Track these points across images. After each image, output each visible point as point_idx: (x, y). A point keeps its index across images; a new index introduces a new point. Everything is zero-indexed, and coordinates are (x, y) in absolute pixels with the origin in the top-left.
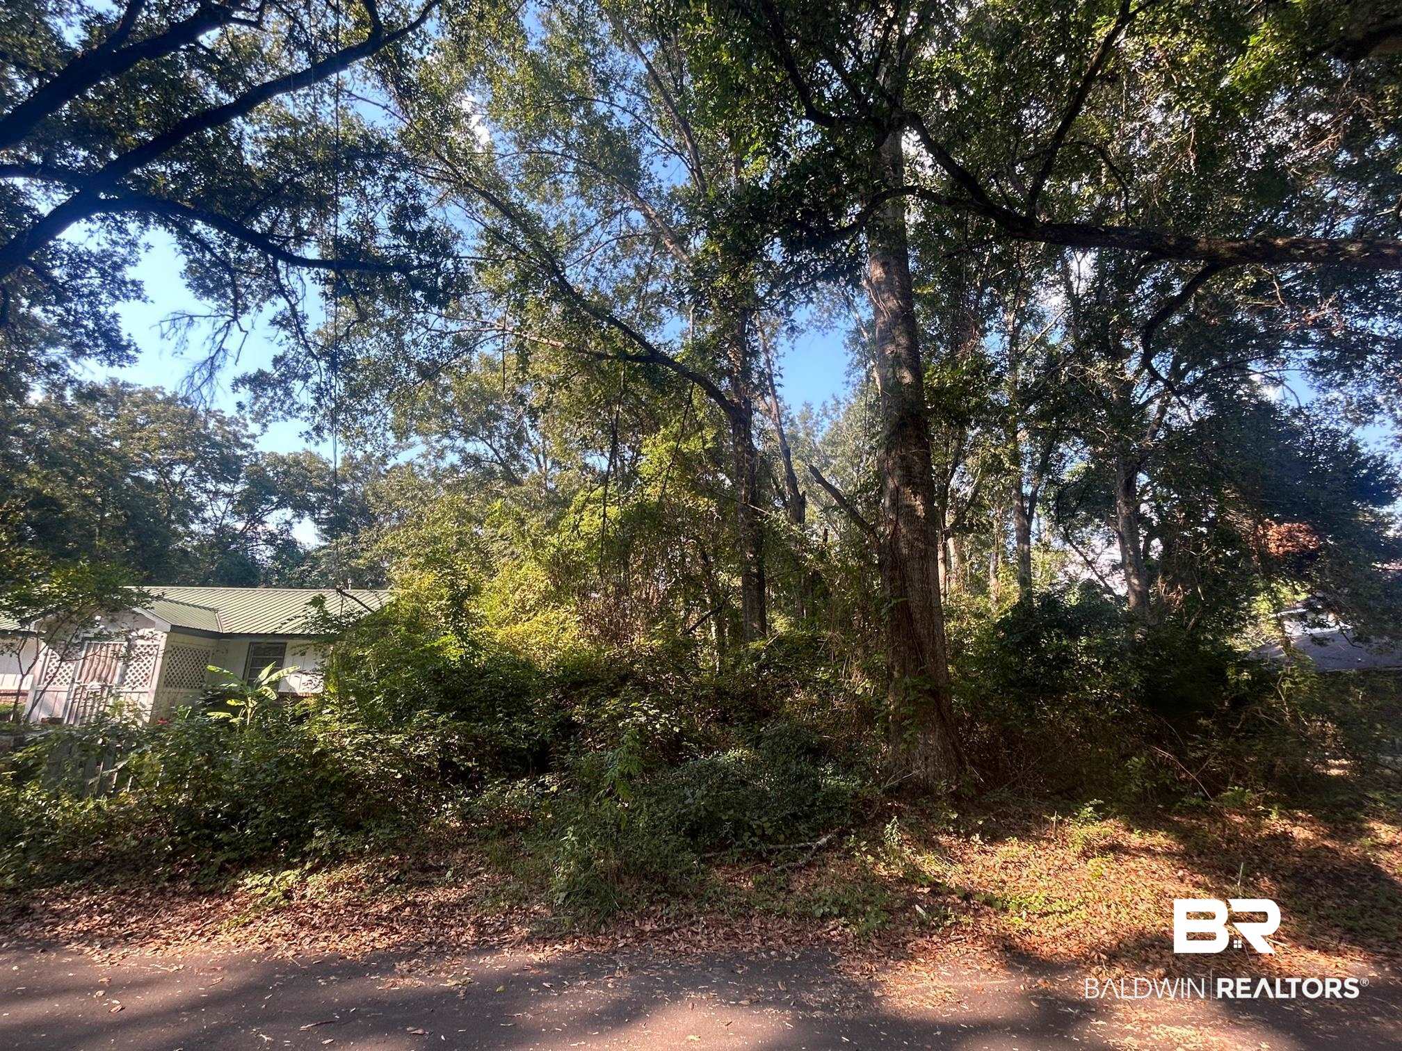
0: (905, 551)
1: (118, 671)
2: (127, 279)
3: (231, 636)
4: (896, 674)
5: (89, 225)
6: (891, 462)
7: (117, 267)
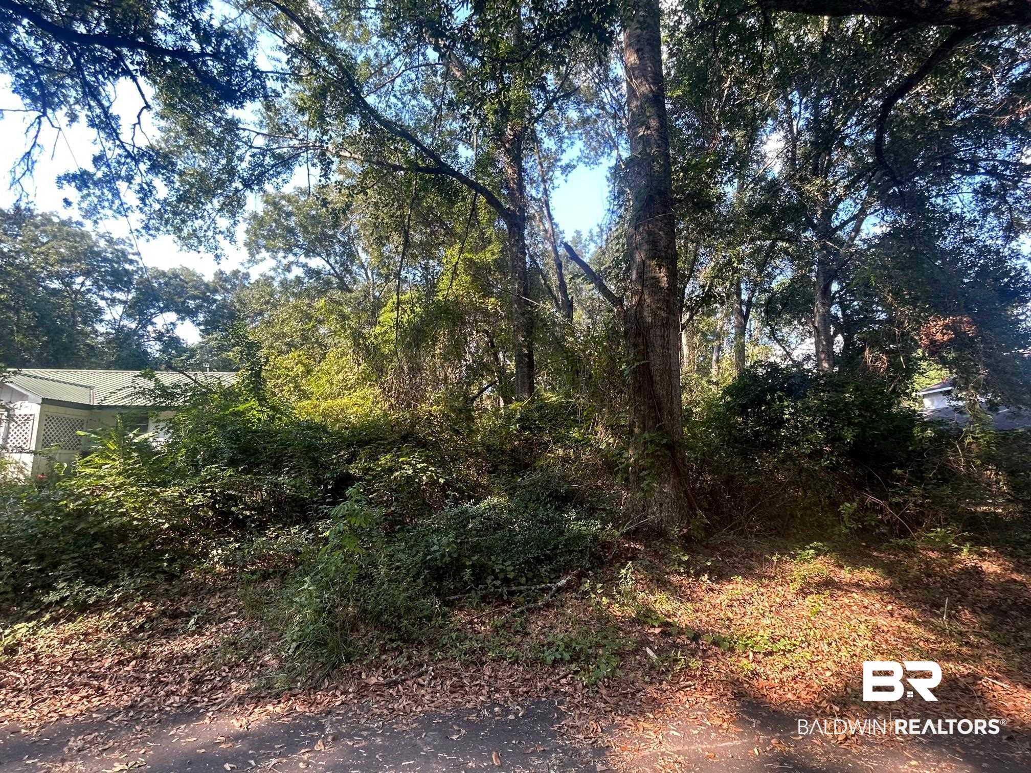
0: (649, 320)
3: (100, 407)
4: (636, 430)
6: (638, 238)
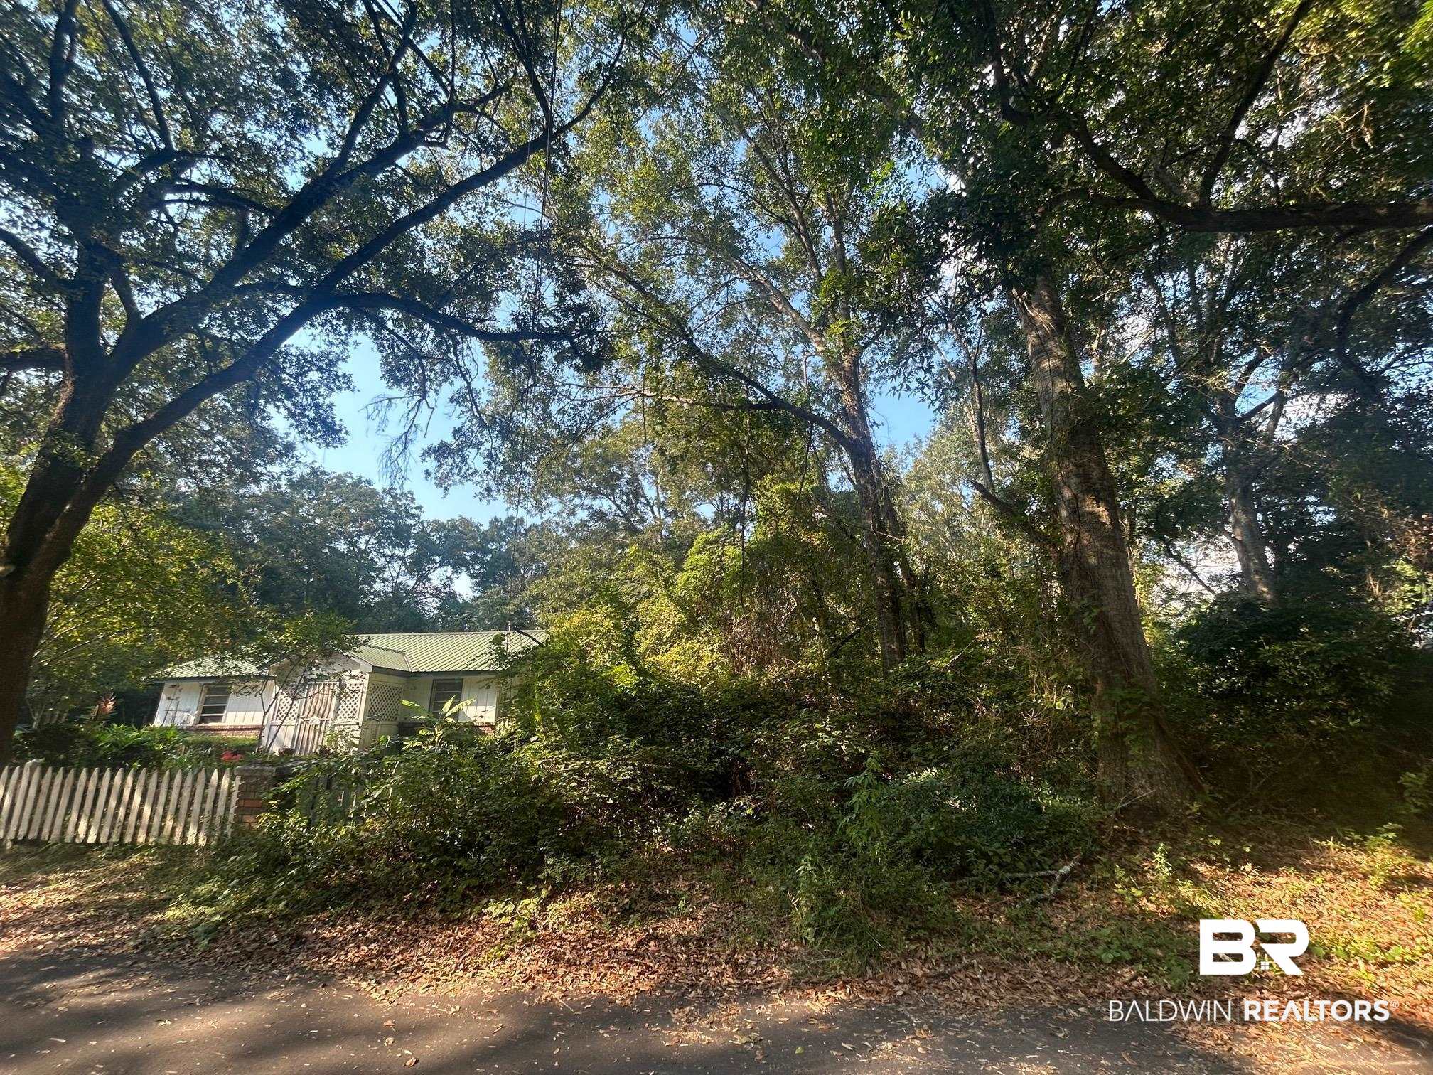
1: (333, 708)
2: (340, 374)
3: (418, 674)
5: (313, 330)
6: (1064, 471)
7: (332, 364)
